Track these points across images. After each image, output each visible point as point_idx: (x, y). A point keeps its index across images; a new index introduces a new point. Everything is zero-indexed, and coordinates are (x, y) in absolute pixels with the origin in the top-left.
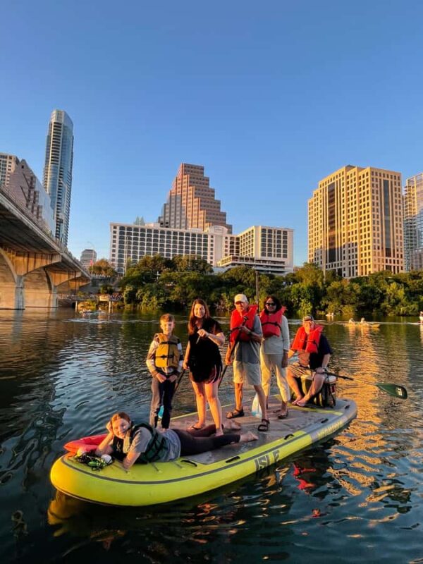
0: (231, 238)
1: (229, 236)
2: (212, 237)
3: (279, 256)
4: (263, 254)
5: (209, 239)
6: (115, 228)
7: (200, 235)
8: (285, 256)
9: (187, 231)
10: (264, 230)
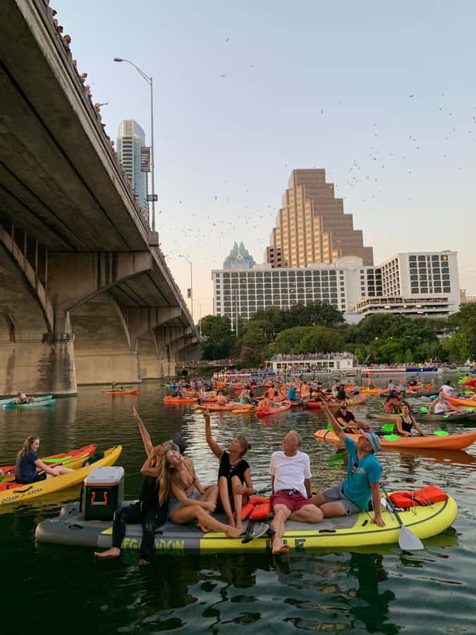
0: (370, 271)
1: (366, 269)
2: (341, 272)
3: (438, 290)
4: (415, 291)
5: (338, 275)
6: (218, 275)
7: (324, 272)
8: (447, 290)
9: (307, 269)
10: (412, 258)
